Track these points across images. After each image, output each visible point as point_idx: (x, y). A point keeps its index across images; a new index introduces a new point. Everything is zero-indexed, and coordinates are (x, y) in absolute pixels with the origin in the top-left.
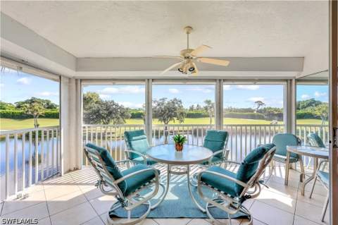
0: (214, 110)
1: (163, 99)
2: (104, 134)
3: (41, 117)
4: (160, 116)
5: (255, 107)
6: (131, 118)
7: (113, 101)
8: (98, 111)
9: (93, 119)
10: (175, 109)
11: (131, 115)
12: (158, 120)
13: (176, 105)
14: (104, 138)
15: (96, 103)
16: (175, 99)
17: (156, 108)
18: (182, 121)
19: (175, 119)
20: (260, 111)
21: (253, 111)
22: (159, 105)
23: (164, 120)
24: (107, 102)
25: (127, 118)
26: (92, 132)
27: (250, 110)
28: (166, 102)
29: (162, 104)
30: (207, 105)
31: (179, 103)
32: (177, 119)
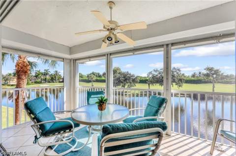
2: (122, 92)
3: (94, 81)
4: (160, 82)
6: (140, 82)
7: (128, 72)
8: (119, 78)
9: (117, 83)
11: (139, 81)
12: (159, 84)
13: (175, 73)
14: (122, 95)
15: (119, 73)
17: (157, 75)
18: (180, 86)
19: (174, 84)
22: (160, 73)
24: (124, 73)
25: (137, 82)
26: (118, 91)
31: (177, 71)
32: (176, 84)
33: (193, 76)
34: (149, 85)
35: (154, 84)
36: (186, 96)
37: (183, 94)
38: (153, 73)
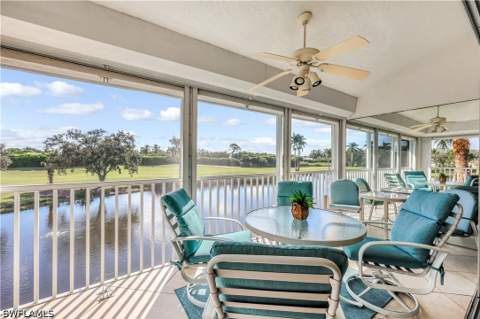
0: (180, 156)
1: (97, 133)
4: (88, 163)
5: (230, 151)
10: (121, 150)
13: (124, 144)
16: (121, 134)
17: (77, 147)
18: (134, 171)
19: (121, 167)
20: (236, 156)
21: (227, 156)
22: (85, 142)
23: (98, 170)
27: (224, 155)
28: (103, 137)
29: (95, 141)
30: (174, 145)
31: (128, 141)
32: (126, 168)
33: (145, 151)
34: (50, 172)
35: (68, 171)
36: (142, 189)
37: (138, 187)
38: (64, 138)
